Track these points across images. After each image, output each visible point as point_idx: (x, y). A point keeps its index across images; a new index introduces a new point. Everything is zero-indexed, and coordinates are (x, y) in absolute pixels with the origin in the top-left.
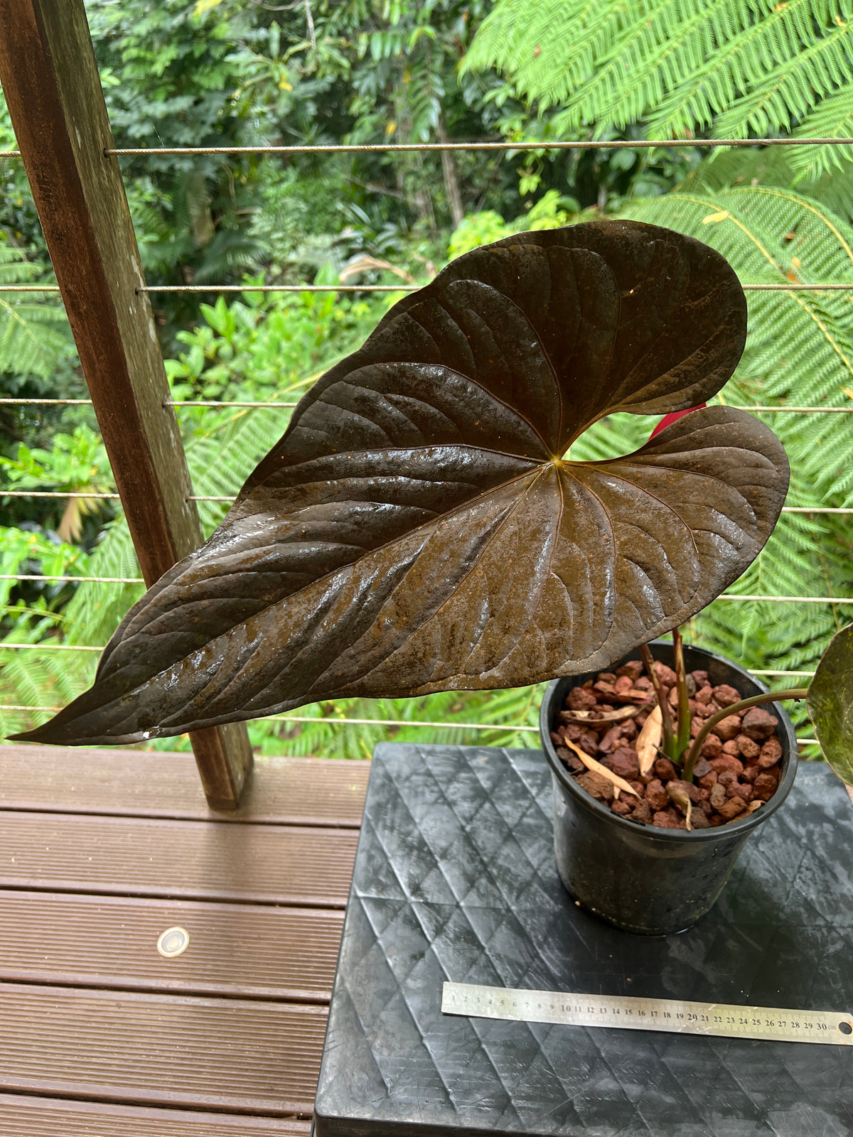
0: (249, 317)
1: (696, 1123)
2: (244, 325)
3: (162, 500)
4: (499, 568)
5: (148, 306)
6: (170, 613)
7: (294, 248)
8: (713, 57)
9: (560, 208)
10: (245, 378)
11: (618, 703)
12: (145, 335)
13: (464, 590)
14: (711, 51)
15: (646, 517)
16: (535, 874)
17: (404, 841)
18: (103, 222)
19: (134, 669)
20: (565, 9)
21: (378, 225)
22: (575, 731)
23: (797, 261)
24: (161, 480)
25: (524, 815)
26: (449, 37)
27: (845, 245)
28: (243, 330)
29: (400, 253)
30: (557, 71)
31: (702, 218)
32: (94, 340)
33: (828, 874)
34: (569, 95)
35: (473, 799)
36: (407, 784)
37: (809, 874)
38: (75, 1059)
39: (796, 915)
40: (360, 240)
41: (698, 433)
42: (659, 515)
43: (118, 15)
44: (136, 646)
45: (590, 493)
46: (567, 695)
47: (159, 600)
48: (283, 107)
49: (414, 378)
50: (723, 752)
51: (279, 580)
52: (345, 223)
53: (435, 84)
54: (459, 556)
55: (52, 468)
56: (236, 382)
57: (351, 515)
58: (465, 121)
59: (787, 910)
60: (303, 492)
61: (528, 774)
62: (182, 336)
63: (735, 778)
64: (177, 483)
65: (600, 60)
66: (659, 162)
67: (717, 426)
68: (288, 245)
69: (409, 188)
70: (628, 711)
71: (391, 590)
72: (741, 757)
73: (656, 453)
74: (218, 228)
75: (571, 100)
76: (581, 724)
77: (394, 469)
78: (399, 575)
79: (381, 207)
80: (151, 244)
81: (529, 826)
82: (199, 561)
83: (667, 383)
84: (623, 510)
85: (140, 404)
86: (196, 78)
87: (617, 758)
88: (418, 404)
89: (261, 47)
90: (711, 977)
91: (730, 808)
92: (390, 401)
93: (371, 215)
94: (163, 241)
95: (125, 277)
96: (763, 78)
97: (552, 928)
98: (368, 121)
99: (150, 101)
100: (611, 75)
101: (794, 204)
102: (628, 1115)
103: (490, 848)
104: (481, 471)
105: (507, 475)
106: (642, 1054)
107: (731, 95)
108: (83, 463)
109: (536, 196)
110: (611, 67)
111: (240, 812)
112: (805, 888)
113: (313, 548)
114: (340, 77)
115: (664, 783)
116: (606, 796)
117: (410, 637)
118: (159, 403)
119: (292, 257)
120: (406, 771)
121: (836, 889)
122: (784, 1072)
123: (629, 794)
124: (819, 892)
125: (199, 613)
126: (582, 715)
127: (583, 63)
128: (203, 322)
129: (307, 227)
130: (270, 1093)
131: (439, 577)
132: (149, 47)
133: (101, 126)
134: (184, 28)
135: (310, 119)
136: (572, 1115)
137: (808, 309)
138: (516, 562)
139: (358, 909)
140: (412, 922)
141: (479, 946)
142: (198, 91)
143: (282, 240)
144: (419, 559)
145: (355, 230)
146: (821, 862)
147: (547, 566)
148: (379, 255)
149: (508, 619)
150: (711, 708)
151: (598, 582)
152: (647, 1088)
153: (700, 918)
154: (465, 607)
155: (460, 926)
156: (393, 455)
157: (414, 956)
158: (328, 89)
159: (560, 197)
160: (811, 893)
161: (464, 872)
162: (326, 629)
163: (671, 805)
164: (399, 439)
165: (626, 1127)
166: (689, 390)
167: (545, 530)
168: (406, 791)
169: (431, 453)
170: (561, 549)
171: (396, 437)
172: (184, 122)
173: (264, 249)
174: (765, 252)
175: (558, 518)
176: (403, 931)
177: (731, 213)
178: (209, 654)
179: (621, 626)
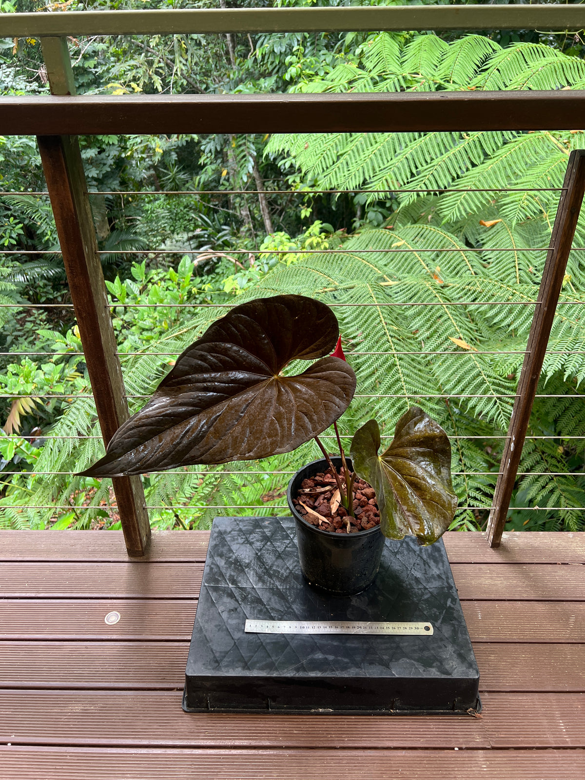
0: (136, 288)
1: (357, 668)
2: (133, 293)
3: (113, 397)
4: (253, 416)
7: (163, 241)
8: (400, 154)
9: (322, 230)
10: (133, 326)
11: (324, 485)
12: (108, 324)
13: (240, 424)
14: (398, 151)
15: (306, 396)
16: (291, 572)
17: (228, 561)
18: (94, 281)
21: (218, 226)
22: (304, 498)
23: (438, 268)
24: (113, 388)
25: (287, 547)
27: (465, 258)
28: (132, 296)
29: (232, 245)
30: (317, 157)
31: (391, 244)
32: (87, 328)
33: (427, 566)
34: (323, 171)
35: (262, 541)
36: (230, 535)
37: (419, 567)
38: (66, 672)
39: (410, 584)
40: (206, 236)
41: (323, 366)
42: (311, 395)
44: (120, 443)
45: (287, 388)
46: (301, 482)
49: (220, 348)
50: (368, 504)
51: (171, 420)
52: (196, 226)
53: (251, 148)
54: (238, 412)
55: (6, 386)
56: (128, 329)
57: (198, 396)
59: (407, 582)
60: (180, 388)
61: (289, 528)
63: (372, 514)
64: (120, 389)
65: (340, 152)
67: (330, 364)
68: (159, 239)
69: (237, 205)
70: (328, 488)
71: (212, 424)
72: (376, 506)
73: (310, 374)
74: (113, 229)
76: (306, 494)
77: (213, 380)
78: (215, 419)
79: (219, 217)
81: (289, 551)
82: (142, 413)
83: (312, 349)
84: (298, 394)
85: (106, 355)
86: (100, 138)
87: (321, 508)
88: (222, 357)
90: (370, 611)
91: (369, 525)
92: (212, 356)
93: (213, 221)
95: (101, 301)
96: (426, 167)
97: (298, 595)
98: (210, 169)
100: (346, 161)
101: (441, 236)
102: (327, 666)
104: (246, 380)
105: (257, 382)
106: (336, 643)
107: (409, 175)
108: (27, 382)
109: (308, 222)
110: (346, 156)
111: (145, 557)
112: (416, 573)
113: (184, 409)
115: (342, 518)
116: (316, 523)
117: (220, 442)
118: (113, 354)
119: (162, 247)
120: (229, 530)
121: (430, 572)
122: (398, 647)
123: (326, 523)
124: (422, 574)
125: (142, 432)
126: (307, 490)
127: (331, 154)
129: (172, 228)
130: (164, 680)
131: (230, 420)
133: (94, 242)
135: (173, 162)
136: (302, 668)
137: (437, 295)
138: (260, 413)
139: (206, 591)
140: (231, 595)
141: (263, 604)
142: (101, 145)
143: (155, 236)
144: (224, 413)
145: (203, 230)
146: (424, 561)
147: (271, 414)
148: (219, 245)
149: (256, 434)
150: (365, 486)
151: (289, 420)
152: (336, 656)
153: (366, 587)
154: (241, 430)
155: (254, 596)
156: (213, 375)
157: (233, 610)
158: (185, 144)
159: (322, 224)
160: (418, 575)
161: (257, 573)
162: (188, 438)
163: (343, 526)
164: (215, 369)
165: (326, 671)
166: (321, 351)
167: (271, 402)
168: (229, 539)
169: (227, 374)
170: (276, 408)
171: (214, 368)
172: (91, 164)
173: (144, 242)
174: (423, 263)
175: (275, 397)
176: (226, 600)
177: (406, 241)
178: (145, 447)
179: (297, 436)
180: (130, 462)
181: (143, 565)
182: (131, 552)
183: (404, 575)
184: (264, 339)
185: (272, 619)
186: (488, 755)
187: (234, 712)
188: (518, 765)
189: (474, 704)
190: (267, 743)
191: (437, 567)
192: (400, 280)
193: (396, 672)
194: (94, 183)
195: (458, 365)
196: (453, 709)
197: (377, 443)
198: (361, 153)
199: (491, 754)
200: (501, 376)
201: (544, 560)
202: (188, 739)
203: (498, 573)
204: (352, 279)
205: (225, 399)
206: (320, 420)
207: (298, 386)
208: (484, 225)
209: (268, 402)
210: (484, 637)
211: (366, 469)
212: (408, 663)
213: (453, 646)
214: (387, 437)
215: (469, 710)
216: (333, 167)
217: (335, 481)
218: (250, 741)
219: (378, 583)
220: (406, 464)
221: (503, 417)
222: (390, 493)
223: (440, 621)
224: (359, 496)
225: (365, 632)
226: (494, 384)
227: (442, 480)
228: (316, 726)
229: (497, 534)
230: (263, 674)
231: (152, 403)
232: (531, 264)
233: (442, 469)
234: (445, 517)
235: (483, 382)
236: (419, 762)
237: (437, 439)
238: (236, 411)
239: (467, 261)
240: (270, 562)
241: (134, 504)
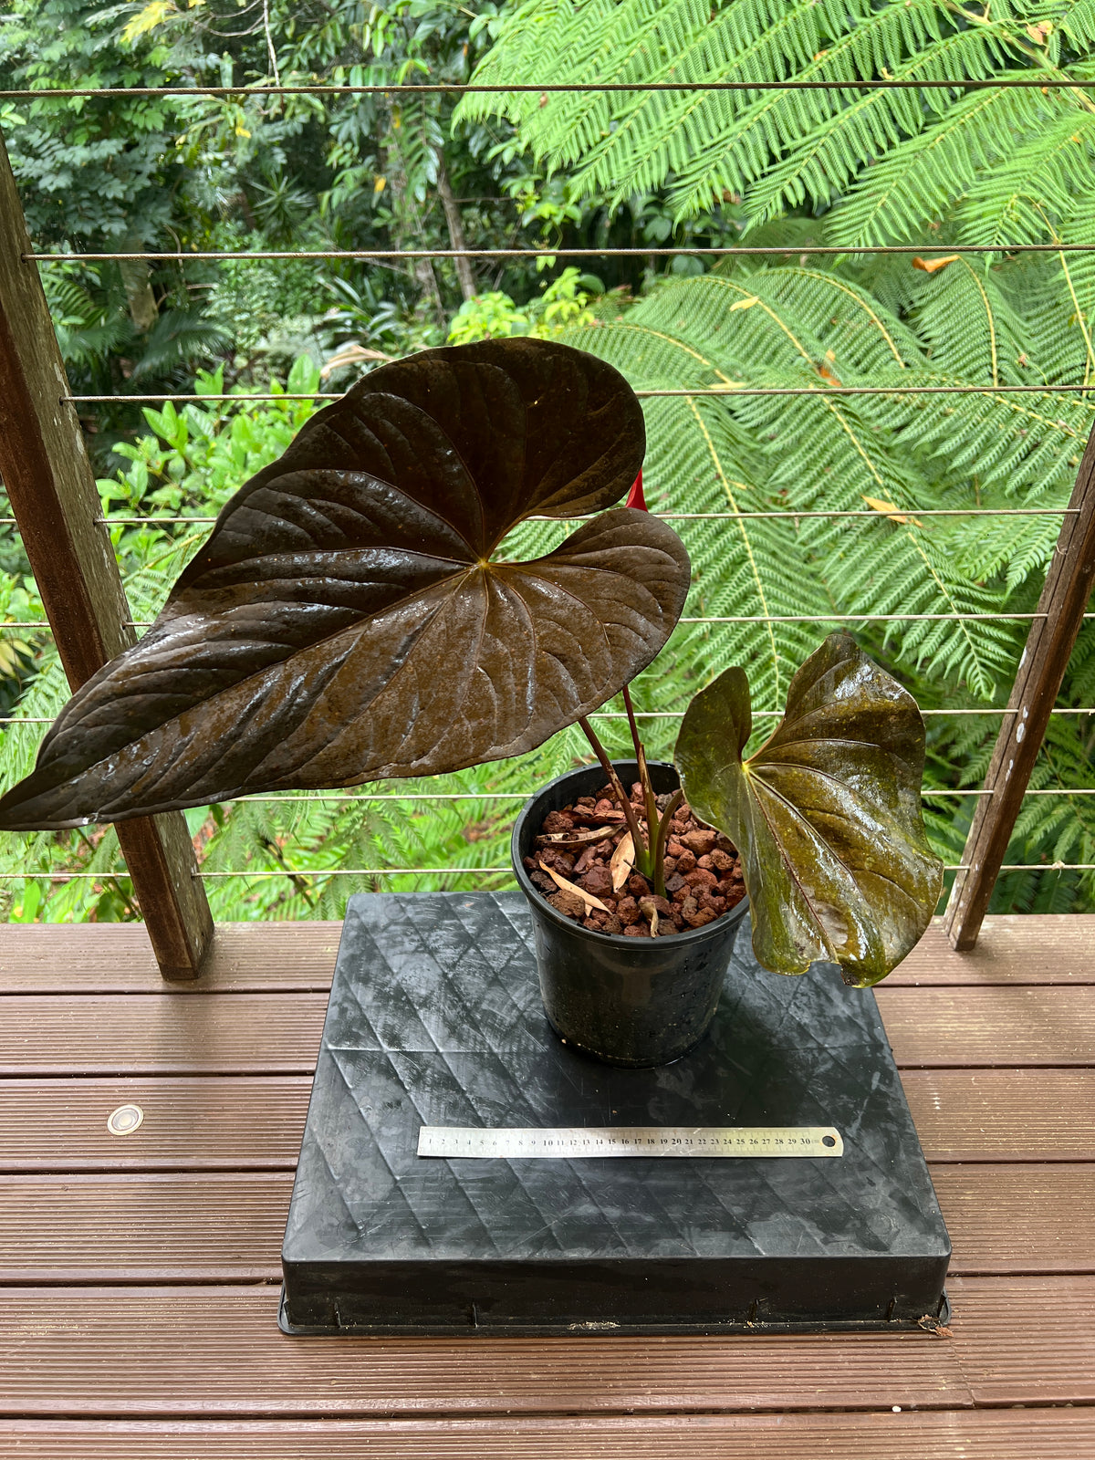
0: (206, 423)
1: (673, 1238)
2: (200, 432)
3: (96, 625)
4: (428, 665)
5: (74, 416)
6: (105, 708)
7: (264, 333)
8: (745, 114)
9: (580, 288)
10: (204, 500)
11: (594, 824)
12: (73, 447)
13: (395, 685)
14: (742, 109)
15: (563, 613)
16: (521, 1016)
17: (380, 992)
18: (23, 331)
19: (73, 758)
20: (576, 51)
21: (372, 304)
22: (550, 854)
23: (830, 355)
24: (95, 603)
25: (511, 958)
26: (447, 73)
27: (886, 335)
28: (198, 439)
29: (401, 339)
30: (566, 125)
31: (729, 306)
32: (16, 453)
33: (823, 998)
34: (582, 154)
35: (456, 945)
36: (385, 934)
37: (805, 999)
38: (17, 1245)
39: (787, 1039)
40: (349, 323)
41: (607, 533)
42: (575, 610)
43: (21, 35)
44: (74, 738)
45: (512, 592)
46: (544, 820)
47: (96, 693)
48: (242, 155)
49: (336, 484)
50: (696, 866)
51: (211, 676)
52: (328, 303)
53: (431, 131)
54: (389, 654)
56: (192, 504)
57: (281, 614)
58: (475, 173)
59: (781, 1036)
60: (232, 593)
61: (516, 917)
62: (119, 447)
63: (707, 890)
64: (113, 607)
65: (616, 115)
66: (705, 231)
67: (623, 527)
68: (255, 330)
70: (604, 831)
71: (323, 687)
72: (715, 870)
73: (571, 554)
74: (163, 309)
75: (585, 161)
76: (556, 846)
77: (321, 571)
78: (330, 674)
79: (374, 281)
80: (74, 327)
81: (516, 968)
82: (131, 659)
83: (577, 488)
84: (542, 607)
85: (70, 523)
86: (128, 117)
87: (590, 878)
88: (340, 508)
89: (211, 78)
90: (699, 1102)
91: (701, 917)
92: (313, 506)
93: (362, 292)
94: (89, 326)
95: (48, 386)
96: (800, 140)
97: (536, 1069)
98: (351, 176)
99: (67, 146)
100: (630, 131)
101: (833, 288)
102: (606, 1235)
103: (474, 995)
104: (407, 573)
105: (436, 576)
106: (624, 1180)
107: (765, 158)
109: (552, 274)
110: (629, 122)
111: (199, 981)
112: (799, 1013)
113: (244, 647)
114: (313, 117)
115: (637, 899)
116: (577, 914)
117: (344, 732)
118: (90, 520)
119: (262, 345)
120: (383, 921)
121: (831, 1012)
122: (765, 1186)
123: (601, 911)
124: (813, 1015)
125: (134, 707)
126: (557, 837)
127: (597, 116)
128: (147, 429)
129: (280, 306)
130: (237, 1261)
131: (369, 674)
132: (65, 76)
133: (18, 231)
134: (110, 52)
135: (279, 169)
136: (548, 1240)
137: (833, 408)
138: (444, 658)
139: (329, 1062)
140: (388, 1071)
141: (459, 1090)
142: (131, 133)
143: (246, 323)
144: (351, 657)
145: (342, 310)
146: (817, 986)
147: (474, 660)
148: (374, 341)
149: (440, 711)
150: (689, 825)
151: (521, 674)
152: (627, 1210)
153: (690, 1047)
154: (396, 701)
155: (440, 1073)
156: (319, 557)
157: (390, 1105)
158: (300, 130)
159: (579, 274)
160: (805, 1018)
161: (445, 1019)
162: (259, 724)
163: (642, 919)
164: (326, 543)
165: (603, 1246)
166: (598, 494)
167: (472, 627)
168: (383, 941)
169: (357, 556)
170: (487, 645)
171: (322, 540)
172: (113, 171)
173: (224, 335)
174: (798, 345)
175: (484, 616)
176: (378, 1081)
177: (761, 299)
178: (145, 747)
179: (542, 714)
180: (102, 788)
181: (195, 1000)
182: (169, 971)
183: (773, 1018)
184: (451, 460)
185: (480, 1123)
186: (969, 1423)
187: (395, 1333)
188: (1035, 1445)
189: (934, 1308)
190: (472, 1404)
191: (845, 999)
192: (749, 379)
193: (765, 1244)
194: (118, 211)
195: (879, 556)
196: (888, 1317)
197: (741, 730)
198: (662, 113)
199: (973, 1419)
200: (972, 580)
201: (1071, 976)
202: (292, 1397)
203: (972, 1008)
204: (650, 376)
205: (355, 620)
206: (599, 671)
207: (541, 587)
208: (922, 268)
209: (465, 629)
210: (949, 1152)
211: (715, 796)
212: (786, 1222)
213: (888, 1182)
214: (767, 715)
215: (923, 1320)
216: (601, 146)
217: (620, 814)
218: (433, 1400)
219: (715, 1035)
220: (813, 780)
221: (979, 668)
222: (772, 854)
223: (856, 1125)
224: (675, 847)
225: (690, 1152)
226: (959, 596)
227: (902, 820)
228: (580, 1362)
229: (972, 922)
230: (459, 1255)
231: (160, 633)
232: (1023, 347)
233: (900, 794)
234: (911, 915)
235: (936, 593)
236: (814, 1442)
237: (892, 719)
238: (383, 652)
239: (889, 339)
240: (474, 993)
241: (166, 869)
